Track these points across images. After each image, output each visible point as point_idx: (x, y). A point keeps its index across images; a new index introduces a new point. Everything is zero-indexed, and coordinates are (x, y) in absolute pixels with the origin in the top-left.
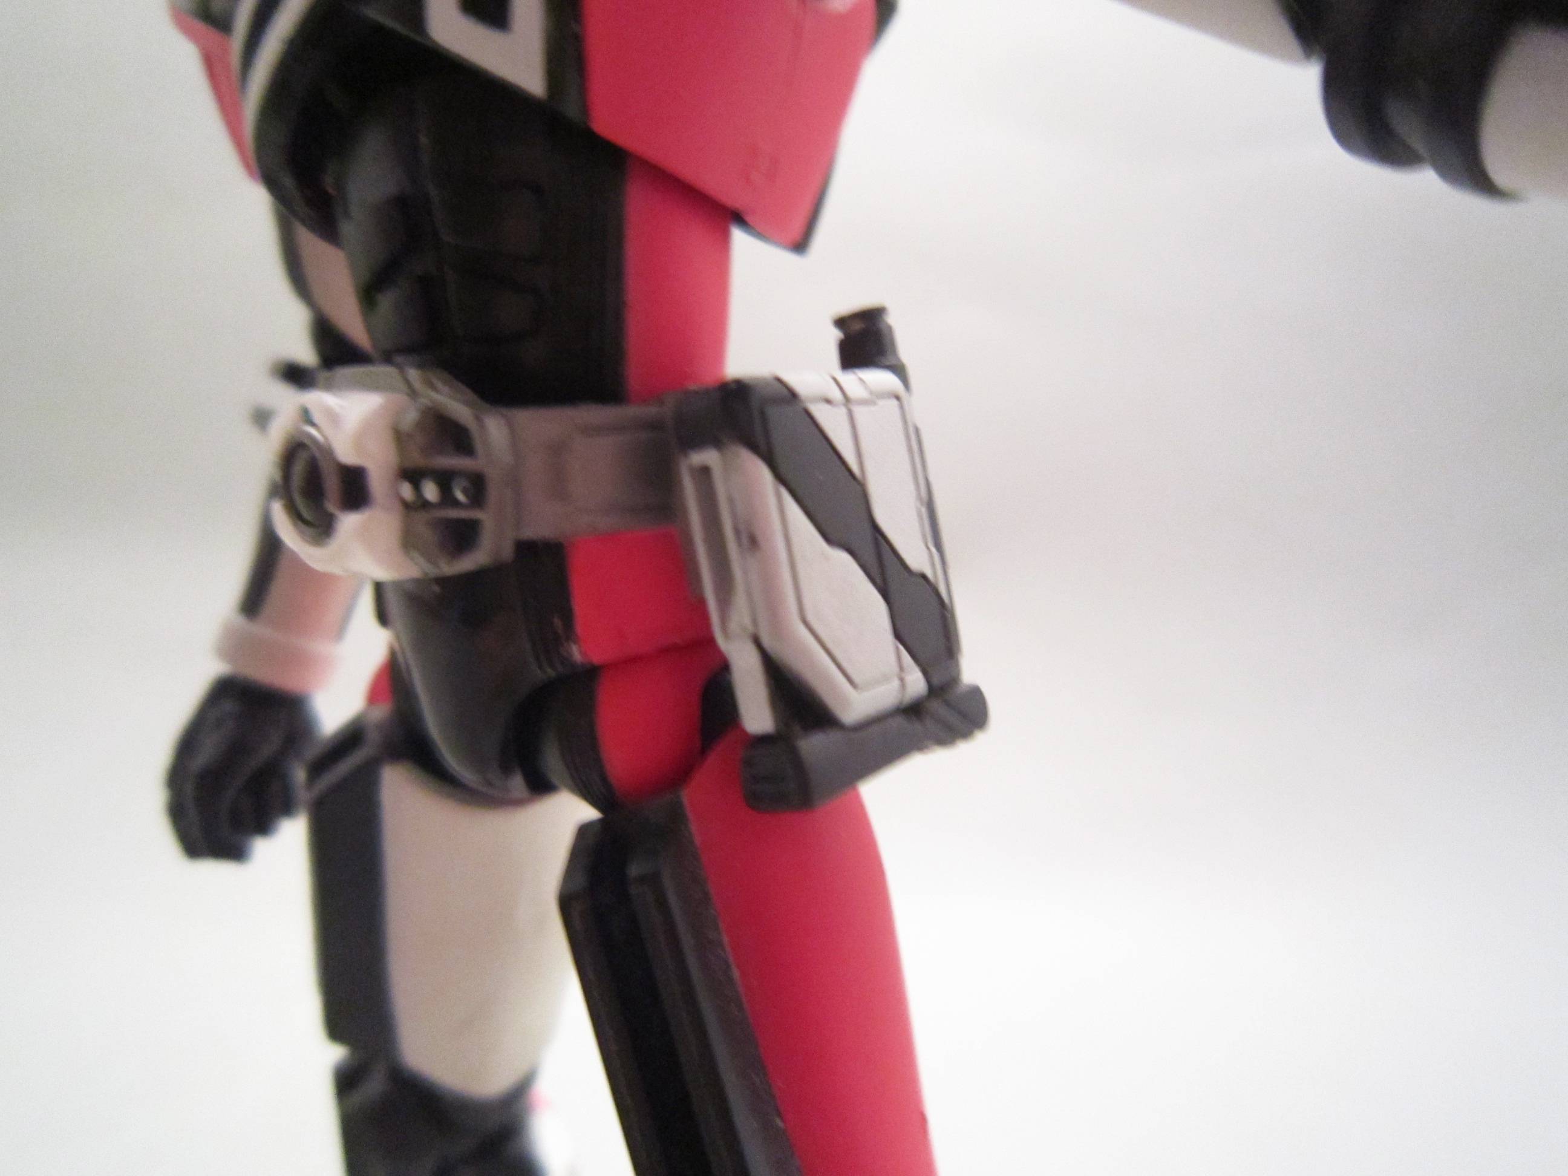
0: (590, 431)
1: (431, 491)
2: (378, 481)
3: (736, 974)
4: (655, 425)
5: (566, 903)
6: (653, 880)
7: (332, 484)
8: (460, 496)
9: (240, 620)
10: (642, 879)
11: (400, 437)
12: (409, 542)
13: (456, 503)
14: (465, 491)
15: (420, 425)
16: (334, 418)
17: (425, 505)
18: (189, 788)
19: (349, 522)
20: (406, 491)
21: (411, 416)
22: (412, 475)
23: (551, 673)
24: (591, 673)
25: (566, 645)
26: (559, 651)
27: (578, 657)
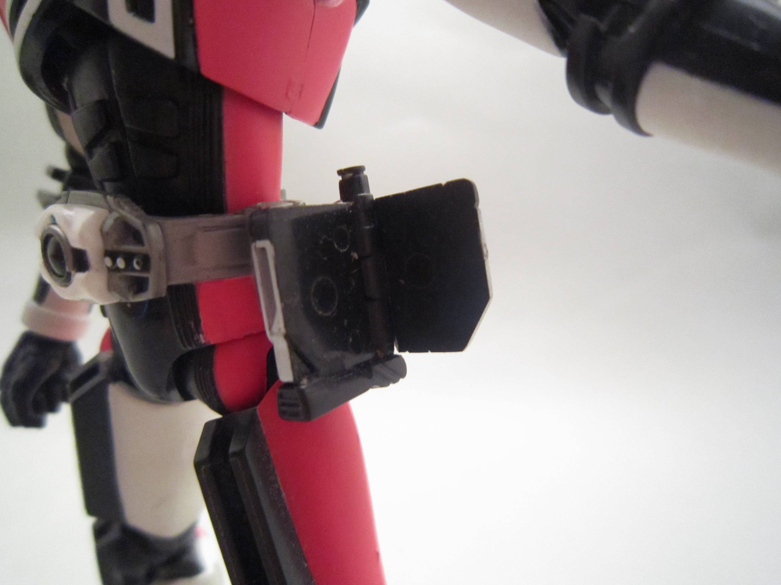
0: (206, 229)
1: (121, 263)
2: (93, 256)
3: (284, 495)
4: (240, 225)
5: (198, 465)
6: (240, 454)
7: (68, 259)
8: (136, 267)
9: (34, 305)
10: (235, 454)
11: (104, 235)
12: (111, 287)
13: (134, 270)
14: (138, 263)
15: (114, 227)
16: (68, 222)
17: (118, 270)
18: (10, 391)
19: (78, 277)
20: (108, 262)
21: (110, 222)
22: (112, 255)
23: (190, 348)
24: (211, 348)
25: (197, 335)
26: (193, 337)
27: (203, 341)
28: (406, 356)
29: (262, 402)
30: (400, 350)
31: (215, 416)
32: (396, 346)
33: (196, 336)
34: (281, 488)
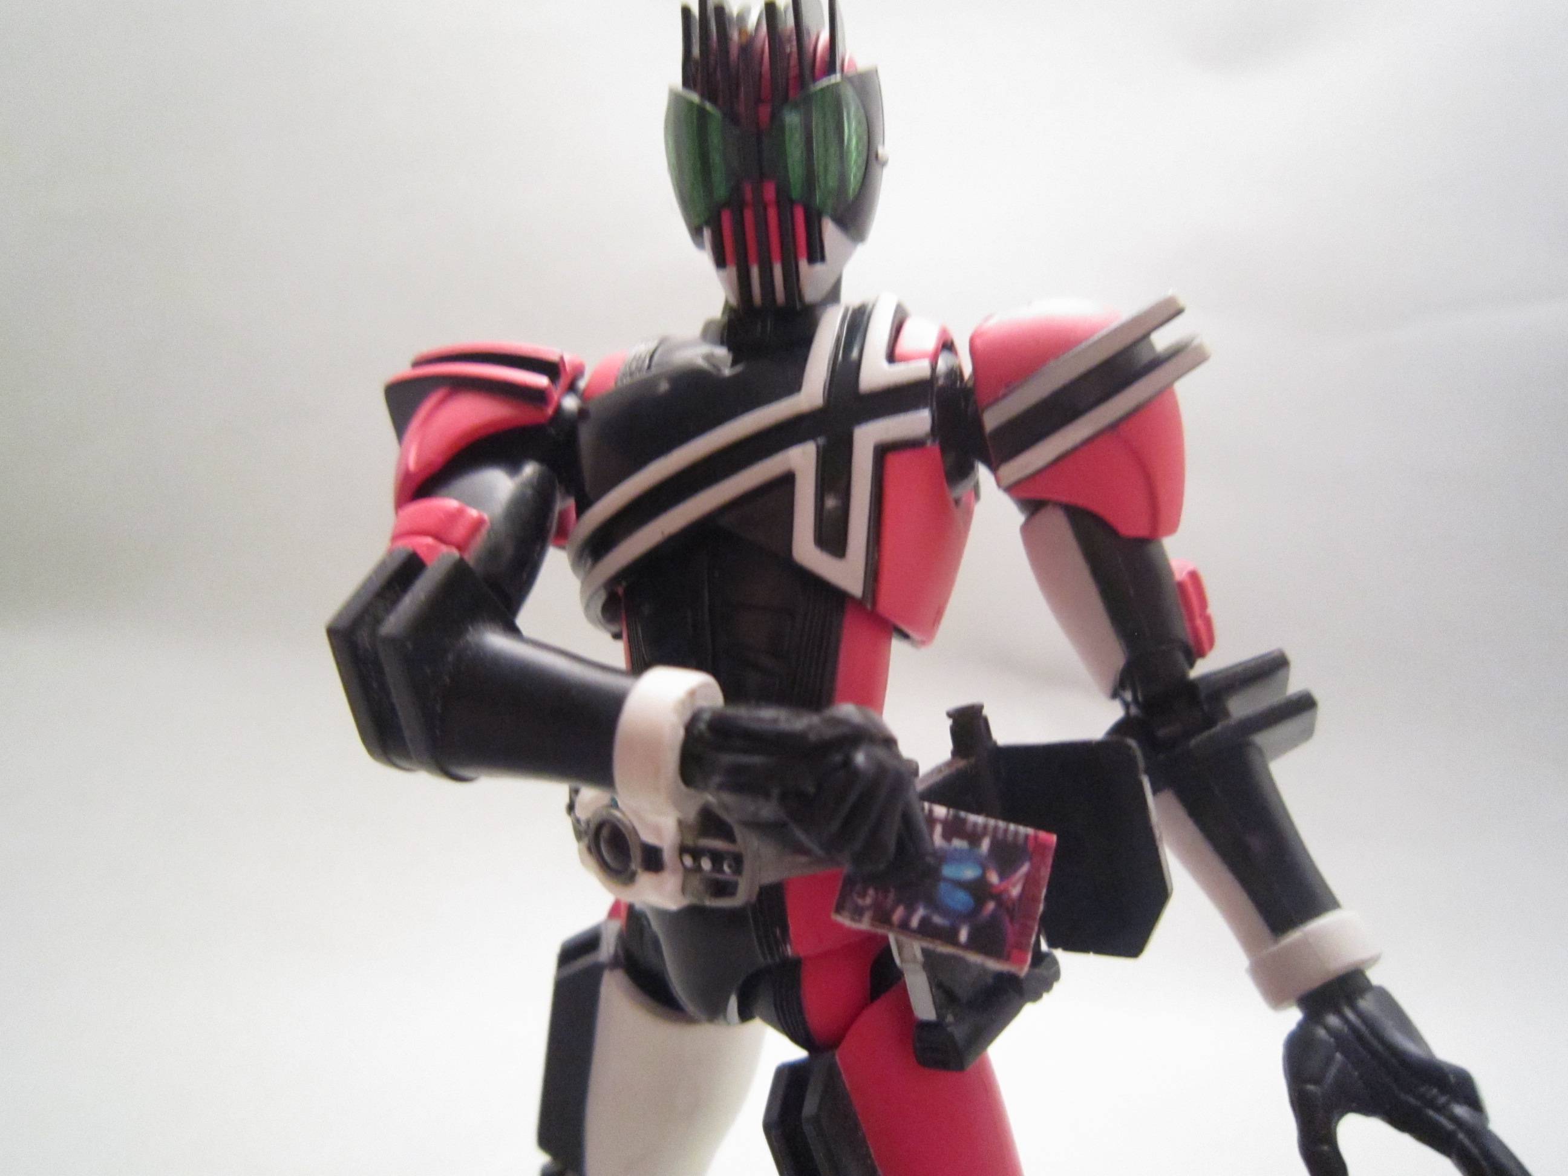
1: (706, 864)
2: (669, 855)
7: (636, 855)
8: (727, 870)
12: (687, 890)
13: (722, 872)
14: (730, 867)
19: (647, 878)
20: (688, 861)
22: (697, 854)
23: (772, 962)
24: (798, 962)
25: (783, 945)
26: (778, 949)
27: (789, 951)
28: (1059, 954)
29: (844, 1044)
30: (1052, 944)
31: (797, 1053)
32: (1043, 937)
33: (782, 947)
34: (876, 1163)
